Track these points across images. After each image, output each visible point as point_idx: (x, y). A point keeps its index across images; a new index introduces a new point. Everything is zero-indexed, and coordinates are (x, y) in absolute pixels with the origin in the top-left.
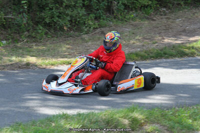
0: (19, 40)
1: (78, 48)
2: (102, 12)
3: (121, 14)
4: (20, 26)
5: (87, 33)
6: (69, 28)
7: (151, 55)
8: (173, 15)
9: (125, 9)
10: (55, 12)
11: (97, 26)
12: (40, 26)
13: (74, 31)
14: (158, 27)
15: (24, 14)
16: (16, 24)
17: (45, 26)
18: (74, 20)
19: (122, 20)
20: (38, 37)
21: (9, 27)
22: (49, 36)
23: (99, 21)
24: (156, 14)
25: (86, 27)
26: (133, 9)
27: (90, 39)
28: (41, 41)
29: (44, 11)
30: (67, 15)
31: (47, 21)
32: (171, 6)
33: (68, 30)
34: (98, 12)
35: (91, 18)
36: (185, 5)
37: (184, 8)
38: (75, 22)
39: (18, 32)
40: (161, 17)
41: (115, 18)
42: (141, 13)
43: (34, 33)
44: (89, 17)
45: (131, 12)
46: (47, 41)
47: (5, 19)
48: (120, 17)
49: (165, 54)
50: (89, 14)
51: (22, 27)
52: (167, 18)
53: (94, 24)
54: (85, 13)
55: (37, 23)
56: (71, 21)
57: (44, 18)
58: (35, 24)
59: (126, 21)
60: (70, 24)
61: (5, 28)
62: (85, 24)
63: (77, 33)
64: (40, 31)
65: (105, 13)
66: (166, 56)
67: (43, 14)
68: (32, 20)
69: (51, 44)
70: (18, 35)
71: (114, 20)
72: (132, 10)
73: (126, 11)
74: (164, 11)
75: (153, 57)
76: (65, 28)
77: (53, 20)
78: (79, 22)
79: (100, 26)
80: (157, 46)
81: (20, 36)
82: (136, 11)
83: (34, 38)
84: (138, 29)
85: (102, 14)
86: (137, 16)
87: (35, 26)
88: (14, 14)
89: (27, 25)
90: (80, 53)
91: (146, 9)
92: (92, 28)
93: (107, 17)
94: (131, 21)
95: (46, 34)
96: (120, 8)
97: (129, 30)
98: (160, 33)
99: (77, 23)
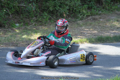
0: (28, 23)
1: (74, 31)
2: (94, 4)
3: (108, 5)
4: (30, 13)
5: (81, 19)
6: (67, 15)
10: (57, 3)
11: (89, 14)
12: (45, 13)
13: (71, 17)
15: (33, 3)
16: (27, 11)
17: (49, 13)
18: (72, 9)
19: (109, 10)
20: (44, 22)
21: (22, 13)
22: (52, 21)
23: (91, 11)
25: (81, 15)
27: (84, 25)
28: (46, 24)
29: (48, 1)
30: (67, 5)
31: (51, 9)
33: (66, 17)
34: (90, 3)
35: (85, 8)
38: (72, 11)
39: (28, 17)
41: (103, 8)
43: (40, 18)
44: (84, 7)
45: (116, 4)
46: (50, 25)
47: (18, 7)
50: (83, 5)
51: (31, 13)
53: (87, 13)
54: (80, 4)
55: (43, 11)
56: (69, 10)
57: (49, 7)
58: (41, 11)
59: (112, 11)
60: (69, 13)
61: (18, 14)
62: (80, 12)
63: (74, 20)
64: (45, 17)
65: (95, 4)
67: (48, 4)
68: (39, 8)
69: (53, 27)
70: (28, 20)
71: (103, 10)
73: (112, 3)
76: (65, 15)
77: (55, 9)
78: (75, 10)
79: (92, 14)
81: (30, 21)
83: (40, 22)
85: (93, 5)
87: (41, 13)
88: (25, 3)
89: (35, 12)
90: (76, 35)
92: (85, 15)
93: (97, 7)
94: (116, 11)
95: (50, 19)
99: (74, 11)
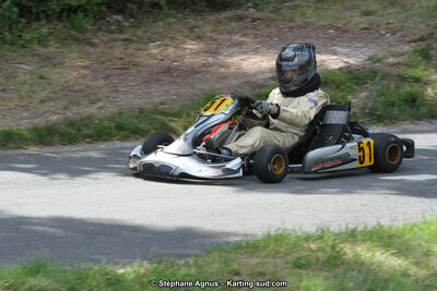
7: (86, 131)
8: (140, 33)
9: (20, 16)
14: (103, 63)
24: (99, 29)
26: (42, 15)
32: (136, 10)
36: (170, 8)
37: (166, 16)
40: (111, 36)
42: (60, 26)
48: (9, 37)
49: (120, 128)
52: (126, 40)
66: (123, 133)
72: (38, 19)
74: (118, 21)
75: (90, 136)
80: (100, 108)
82: (49, 22)
84: (55, 66)
86: (51, 34)
91: (73, 16)
96: (7, 14)
97: (32, 68)
98: (106, 78)
